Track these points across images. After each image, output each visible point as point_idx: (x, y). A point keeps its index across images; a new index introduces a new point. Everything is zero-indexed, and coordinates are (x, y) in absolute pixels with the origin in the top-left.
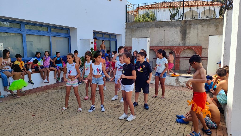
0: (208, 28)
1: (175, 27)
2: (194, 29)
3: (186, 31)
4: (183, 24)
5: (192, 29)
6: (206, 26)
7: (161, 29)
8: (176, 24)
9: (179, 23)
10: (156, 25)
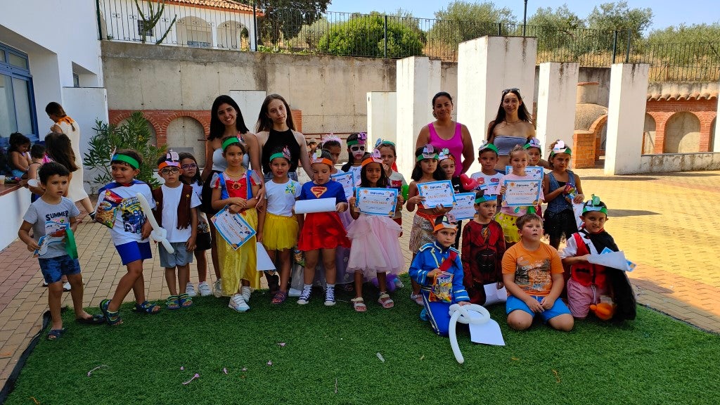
0: (307, 73)
1: (242, 65)
2: (281, 73)
3: (266, 78)
4: (259, 61)
5: (277, 74)
6: (304, 70)
7: (209, 67)
8: (245, 59)
9: (251, 57)
10: (195, 57)
